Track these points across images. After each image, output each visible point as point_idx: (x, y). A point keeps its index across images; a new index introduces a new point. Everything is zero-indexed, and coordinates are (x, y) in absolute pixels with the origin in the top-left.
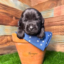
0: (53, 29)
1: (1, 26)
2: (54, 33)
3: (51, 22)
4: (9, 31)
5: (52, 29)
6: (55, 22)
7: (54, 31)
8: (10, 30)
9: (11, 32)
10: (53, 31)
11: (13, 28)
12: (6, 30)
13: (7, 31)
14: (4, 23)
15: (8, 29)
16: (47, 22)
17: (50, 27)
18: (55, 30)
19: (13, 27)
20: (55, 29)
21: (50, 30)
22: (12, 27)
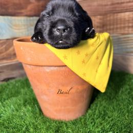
0: (123, 20)
1: (5, 19)
2: (127, 29)
3: (118, 3)
4: (23, 27)
5: (121, 19)
6: (127, 2)
7: (127, 25)
8: (24, 25)
9: (28, 31)
10: (124, 24)
11: (30, 20)
12: (15, 25)
13: (17, 28)
14: (10, 11)
15: (20, 23)
16: (109, 3)
17: (116, 14)
18: (129, 23)
19: (31, 18)
20: (129, 20)
21: (117, 22)
22: (29, 18)
